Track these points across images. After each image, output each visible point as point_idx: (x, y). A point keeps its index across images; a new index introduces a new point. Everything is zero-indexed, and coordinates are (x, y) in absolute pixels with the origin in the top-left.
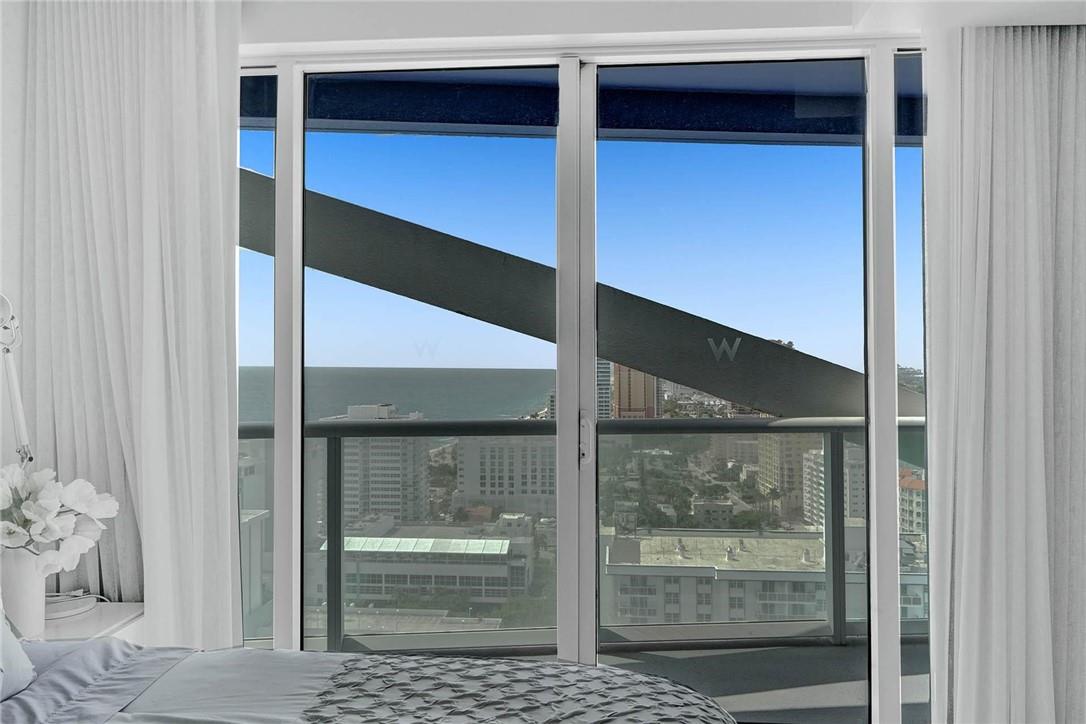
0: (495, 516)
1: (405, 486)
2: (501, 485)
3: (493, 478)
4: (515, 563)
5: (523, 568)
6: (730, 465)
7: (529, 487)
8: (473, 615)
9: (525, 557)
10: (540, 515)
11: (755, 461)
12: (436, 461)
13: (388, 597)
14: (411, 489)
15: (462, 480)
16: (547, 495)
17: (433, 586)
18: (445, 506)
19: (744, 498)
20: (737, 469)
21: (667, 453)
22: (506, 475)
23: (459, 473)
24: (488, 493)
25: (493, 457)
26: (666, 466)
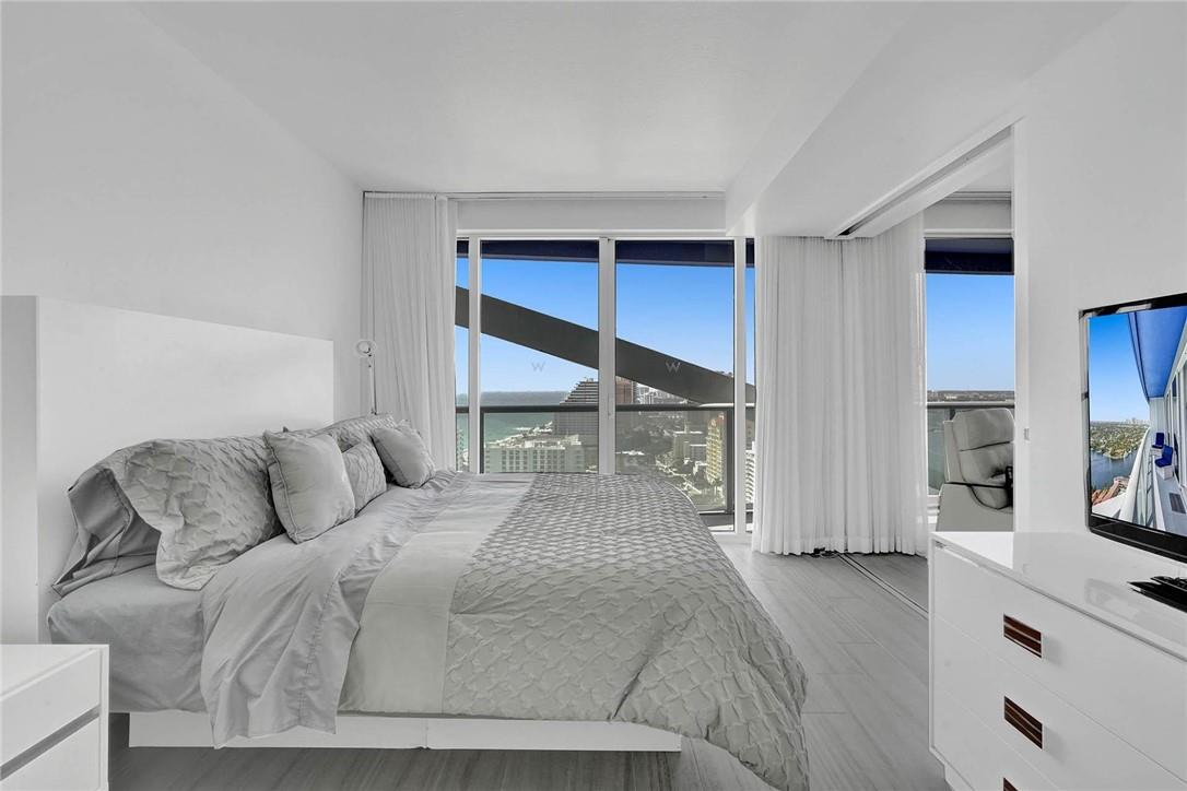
6: (686, 462)
11: (704, 459)
19: (695, 486)
20: (691, 465)
21: (640, 453)
26: (640, 463)
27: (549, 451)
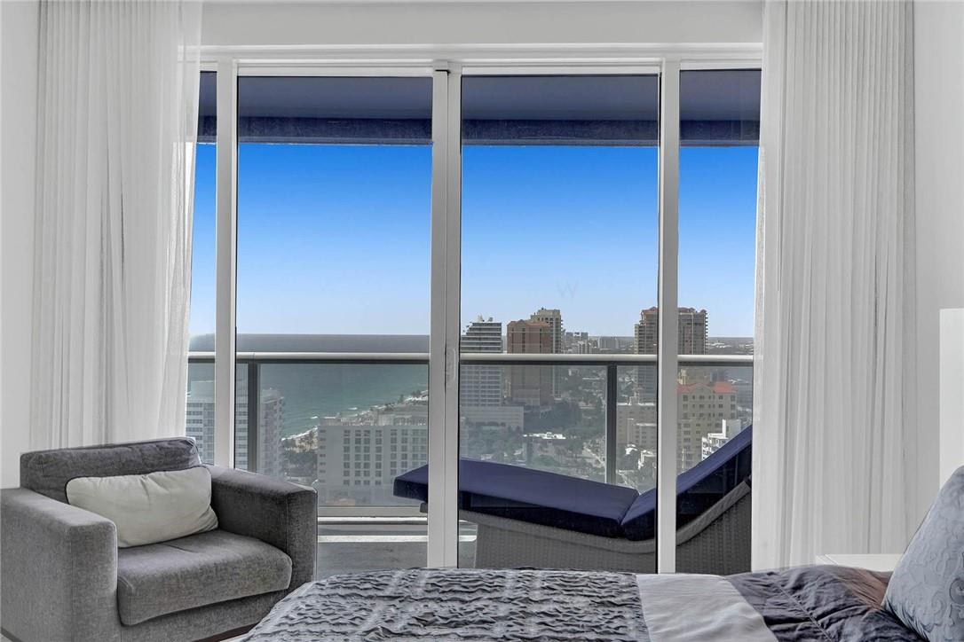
2: (367, 474)
3: (358, 465)
6: (628, 451)
15: (323, 468)
20: (635, 456)
21: (560, 437)
22: (373, 463)
23: (320, 460)
24: (352, 483)
25: (358, 441)
26: (559, 452)
27: (415, 432)
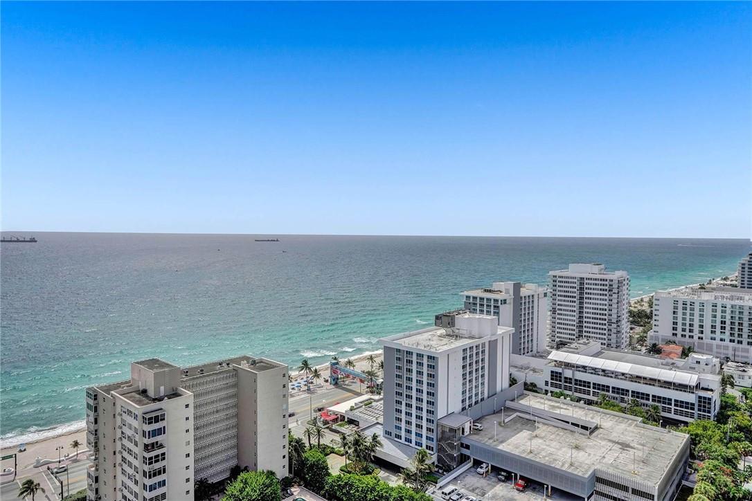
0: (685, 354)
1: (610, 323)
2: (691, 331)
3: (684, 324)
4: (703, 394)
5: (710, 399)
7: (718, 335)
8: (664, 426)
9: (712, 390)
10: (727, 359)
12: (635, 307)
13: (595, 399)
14: (614, 326)
15: (656, 323)
16: (735, 344)
17: (630, 398)
18: (642, 340)
22: (696, 324)
23: (654, 317)
24: (679, 336)
25: (685, 308)
27: (733, 306)
